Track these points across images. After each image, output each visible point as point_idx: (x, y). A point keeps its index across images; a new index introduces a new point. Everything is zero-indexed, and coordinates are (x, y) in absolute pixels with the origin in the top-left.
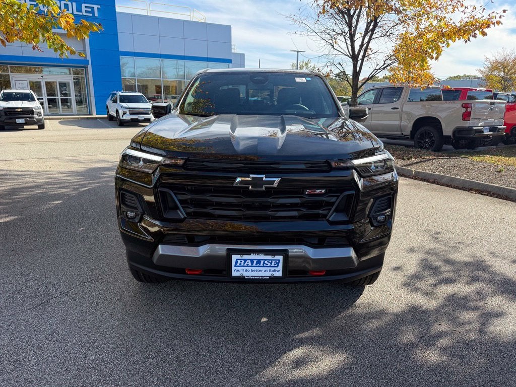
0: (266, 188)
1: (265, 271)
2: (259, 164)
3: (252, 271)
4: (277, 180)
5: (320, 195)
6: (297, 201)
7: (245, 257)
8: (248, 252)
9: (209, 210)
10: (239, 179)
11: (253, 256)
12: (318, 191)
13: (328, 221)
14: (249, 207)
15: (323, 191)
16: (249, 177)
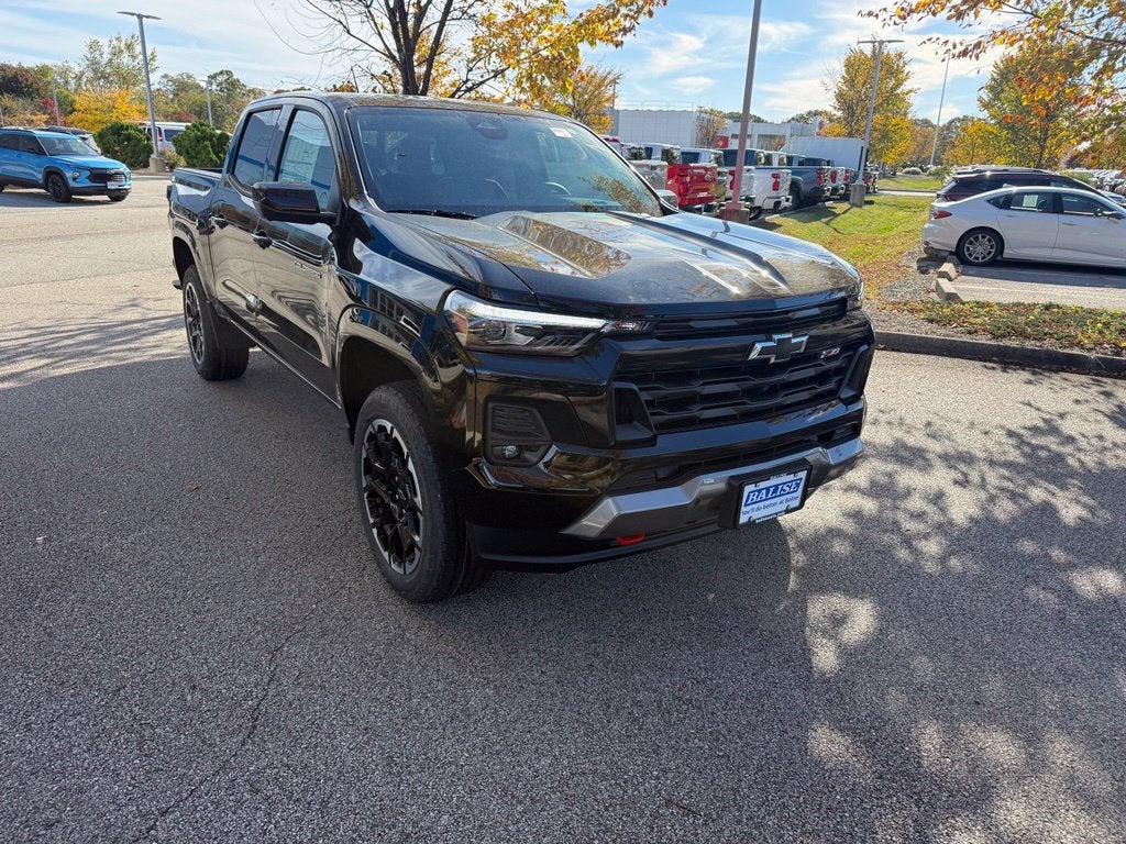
1: (781, 502)
2: (775, 314)
3: (766, 507)
4: (805, 339)
5: (835, 357)
6: (811, 372)
7: (763, 485)
8: (765, 475)
9: (696, 411)
10: (758, 347)
11: (774, 481)
12: (832, 352)
14: (754, 393)
15: (838, 351)
16: (770, 340)
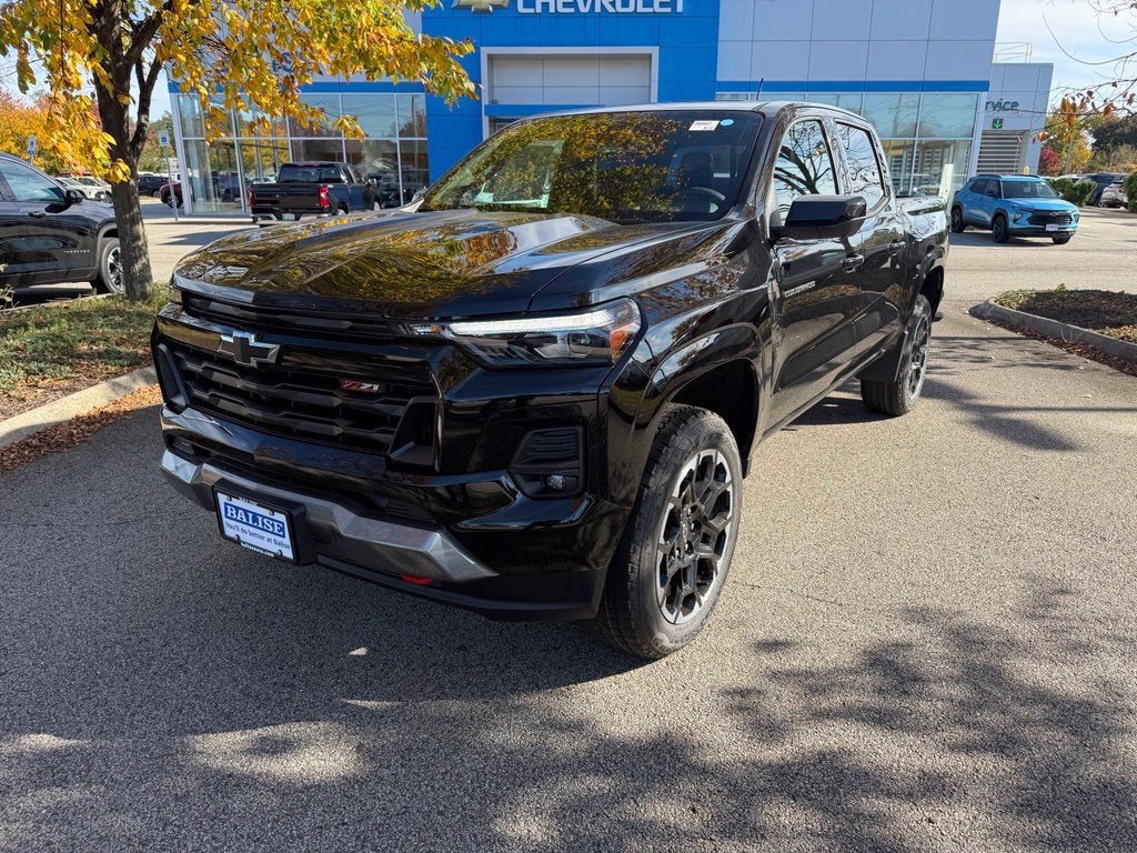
0: (259, 363)
1: (269, 540)
3: (251, 533)
4: (273, 348)
5: (369, 395)
12: (366, 386)
13: (388, 459)
15: (376, 388)
16: (231, 335)
